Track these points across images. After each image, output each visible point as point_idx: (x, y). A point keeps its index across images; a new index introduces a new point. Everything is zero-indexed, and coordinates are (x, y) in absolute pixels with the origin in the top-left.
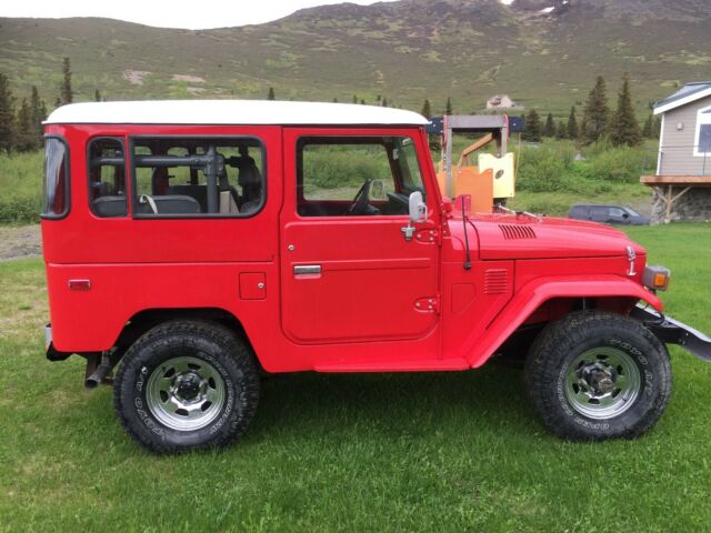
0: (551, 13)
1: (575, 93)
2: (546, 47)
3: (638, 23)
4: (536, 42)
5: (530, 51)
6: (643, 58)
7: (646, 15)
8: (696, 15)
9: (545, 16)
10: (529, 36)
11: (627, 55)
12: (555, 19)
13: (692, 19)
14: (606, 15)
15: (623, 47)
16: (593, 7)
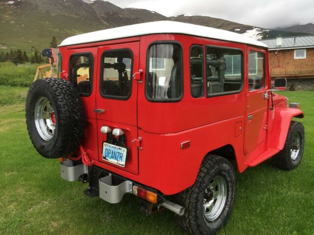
0: (12, 4)
1: (31, 43)
2: (12, 20)
3: (53, 15)
4: (7, 17)
5: (5, 21)
6: (58, 31)
7: (56, 12)
8: (76, 15)
9: (10, 5)
10: (3, 13)
11: (50, 28)
12: (15, 7)
13: (75, 16)
14: (39, 9)
15: (48, 24)
16: (33, 4)
